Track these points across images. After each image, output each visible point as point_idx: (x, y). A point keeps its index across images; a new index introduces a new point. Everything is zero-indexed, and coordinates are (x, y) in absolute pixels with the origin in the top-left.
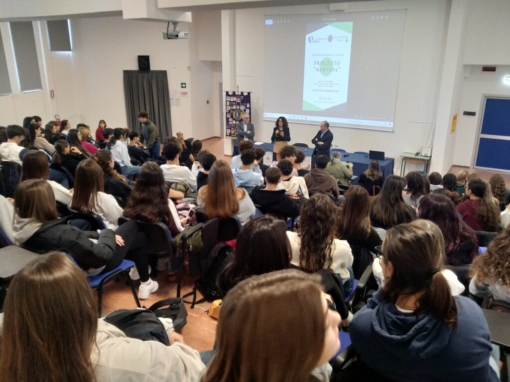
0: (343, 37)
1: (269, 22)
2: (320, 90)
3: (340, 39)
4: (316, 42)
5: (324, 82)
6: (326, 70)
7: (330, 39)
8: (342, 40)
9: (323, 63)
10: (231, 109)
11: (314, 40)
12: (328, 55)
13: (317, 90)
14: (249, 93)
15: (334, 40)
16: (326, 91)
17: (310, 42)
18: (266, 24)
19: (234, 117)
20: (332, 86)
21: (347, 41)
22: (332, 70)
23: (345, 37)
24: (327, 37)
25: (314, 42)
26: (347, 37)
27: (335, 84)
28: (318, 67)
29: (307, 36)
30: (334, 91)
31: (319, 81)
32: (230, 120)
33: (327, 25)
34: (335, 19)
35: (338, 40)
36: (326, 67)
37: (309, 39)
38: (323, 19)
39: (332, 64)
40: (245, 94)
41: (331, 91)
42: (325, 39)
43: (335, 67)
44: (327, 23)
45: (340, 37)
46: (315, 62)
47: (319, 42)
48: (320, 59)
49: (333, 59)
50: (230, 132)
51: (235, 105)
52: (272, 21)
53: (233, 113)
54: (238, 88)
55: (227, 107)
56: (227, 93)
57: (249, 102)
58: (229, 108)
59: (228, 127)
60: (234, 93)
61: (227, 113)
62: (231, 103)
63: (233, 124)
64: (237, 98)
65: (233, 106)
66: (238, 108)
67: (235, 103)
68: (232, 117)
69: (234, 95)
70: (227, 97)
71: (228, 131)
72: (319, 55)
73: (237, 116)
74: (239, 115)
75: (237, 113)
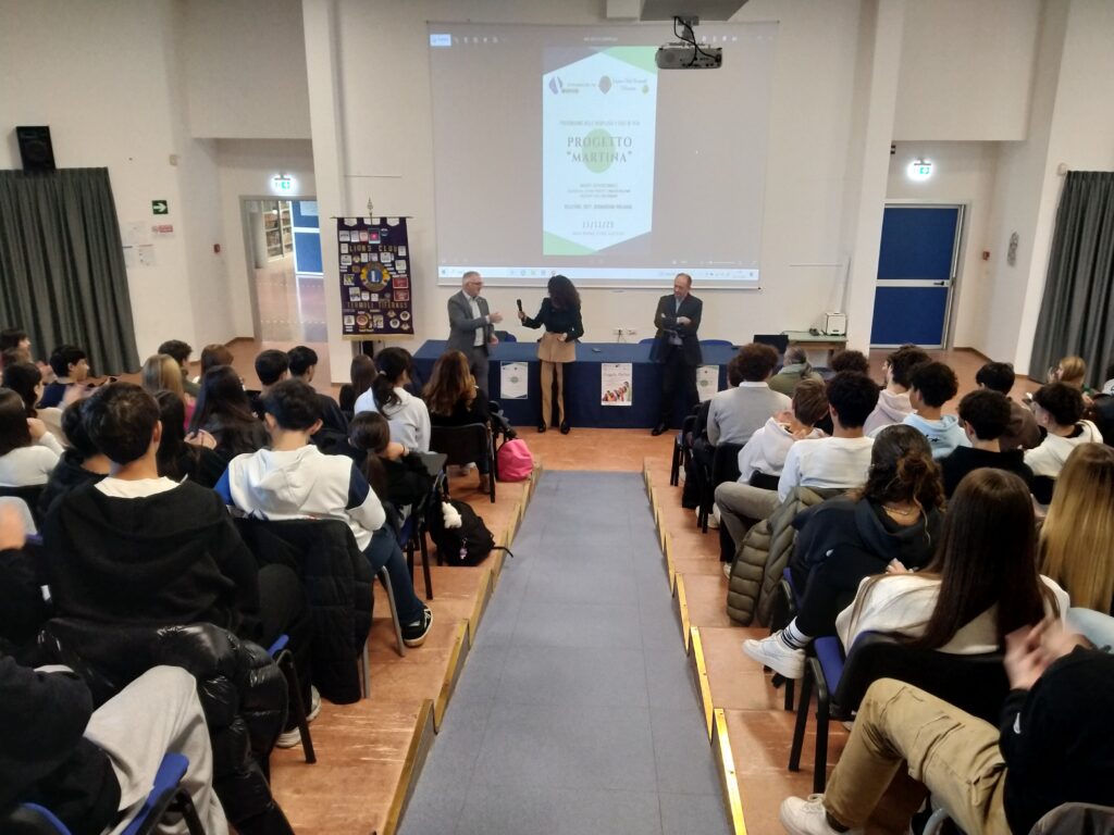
0: (635, 81)
1: (441, 40)
2: (586, 207)
3: (629, 85)
4: (568, 91)
5: (595, 186)
6: (598, 158)
7: (605, 84)
8: (634, 89)
9: (589, 141)
10: (354, 263)
11: (565, 87)
12: (602, 123)
13: (578, 207)
14: (403, 220)
15: (614, 88)
16: (602, 207)
17: (555, 91)
18: (433, 44)
19: (365, 283)
20: (615, 196)
21: (646, 90)
22: (613, 157)
23: (640, 82)
24: (597, 82)
25: (563, 91)
26: (645, 81)
27: (621, 191)
28: (578, 150)
29: (547, 78)
30: (619, 207)
31: (582, 186)
32: (354, 291)
33: (595, 52)
34: (615, 39)
35: (625, 88)
36: (597, 150)
37: (552, 84)
38: (586, 39)
39: (612, 144)
40: (393, 222)
41: (612, 207)
42: (594, 85)
43: (620, 150)
44: (596, 48)
45: (629, 81)
46: (570, 140)
47: (577, 91)
48: (583, 132)
49: (614, 131)
50: (353, 323)
51: (367, 252)
52: (448, 37)
53: (360, 273)
54: (370, 207)
55: (343, 257)
56: (341, 221)
57: (404, 242)
58: (348, 262)
59: (348, 310)
60: (360, 220)
61: (342, 274)
62: (355, 249)
63: (362, 301)
64: (371, 233)
65: (358, 254)
66: (375, 258)
67: (364, 248)
68: (358, 283)
69: (361, 225)
70: (342, 233)
71: (349, 321)
72: (580, 123)
73: (373, 280)
74: (380, 276)
75: (373, 273)
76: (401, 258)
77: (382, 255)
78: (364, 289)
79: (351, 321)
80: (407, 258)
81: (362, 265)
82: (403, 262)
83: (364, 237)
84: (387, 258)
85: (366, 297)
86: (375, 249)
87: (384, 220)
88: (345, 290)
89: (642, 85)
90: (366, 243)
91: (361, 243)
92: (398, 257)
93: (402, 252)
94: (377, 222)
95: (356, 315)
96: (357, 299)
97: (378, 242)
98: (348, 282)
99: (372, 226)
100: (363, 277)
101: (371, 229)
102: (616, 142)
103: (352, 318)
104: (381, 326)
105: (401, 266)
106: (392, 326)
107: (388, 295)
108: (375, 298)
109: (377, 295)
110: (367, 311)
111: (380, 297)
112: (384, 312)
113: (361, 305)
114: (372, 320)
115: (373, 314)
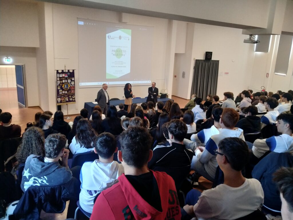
0: (127, 37)
1: (81, 23)
2: (116, 67)
4: (112, 39)
5: (118, 62)
6: (119, 55)
7: (120, 37)
8: (126, 39)
9: (117, 51)
10: (60, 83)
11: (111, 37)
12: (119, 47)
13: (114, 67)
14: (73, 71)
15: (122, 38)
16: (119, 67)
17: (109, 38)
18: (79, 24)
20: (122, 64)
21: (129, 40)
22: (122, 55)
24: (118, 37)
27: (124, 63)
28: (114, 53)
29: (107, 35)
30: (123, 67)
31: (115, 62)
32: (61, 91)
33: (118, 30)
34: (122, 27)
35: (124, 39)
36: (118, 53)
37: (108, 37)
38: (116, 26)
40: (71, 71)
41: (122, 67)
43: (123, 53)
45: (125, 37)
46: (112, 50)
47: (114, 39)
48: (115, 49)
49: (122, 49)
50: (60, 100)
51: (64, 79)
52: (83, 22)
53: (62, 85)
54: (65, 67)
55: (58, 81)
56: (57, 71)
57: (74, 77)
59: (59, 96)
60: (63, 71)
61: (57, 86)
62: (61, 79)
64: (65, 74)
66: (66, 81)
68: (62, 88)
70: (58, 74)
72: (114, 46)
73: (66, 87)
74: (67, 86)
77: (68, 80)
78: (63, 90)
80: (74, 81)
81: (63, 83)
85: (64, 92)
86: (66, 79)
87: (69, 70)
88: (58, 91)
91: (63, 77)
92: (72, 81)
93: (73, 79)
95: (61, 97)
96: (61, 93)
97: (67, 77)
98: (59, 88)
99: (66, 72)
100: (63, 87)
102: (122, 51)
104: (67, 100)
105: (73, 83)
106: (71, 100)
107: (69, 91)
108: (66, 92)
110: (64, 96)
111: (67, 92)
112: (68, 96)
113: (62, 95)
114: (65, 99)
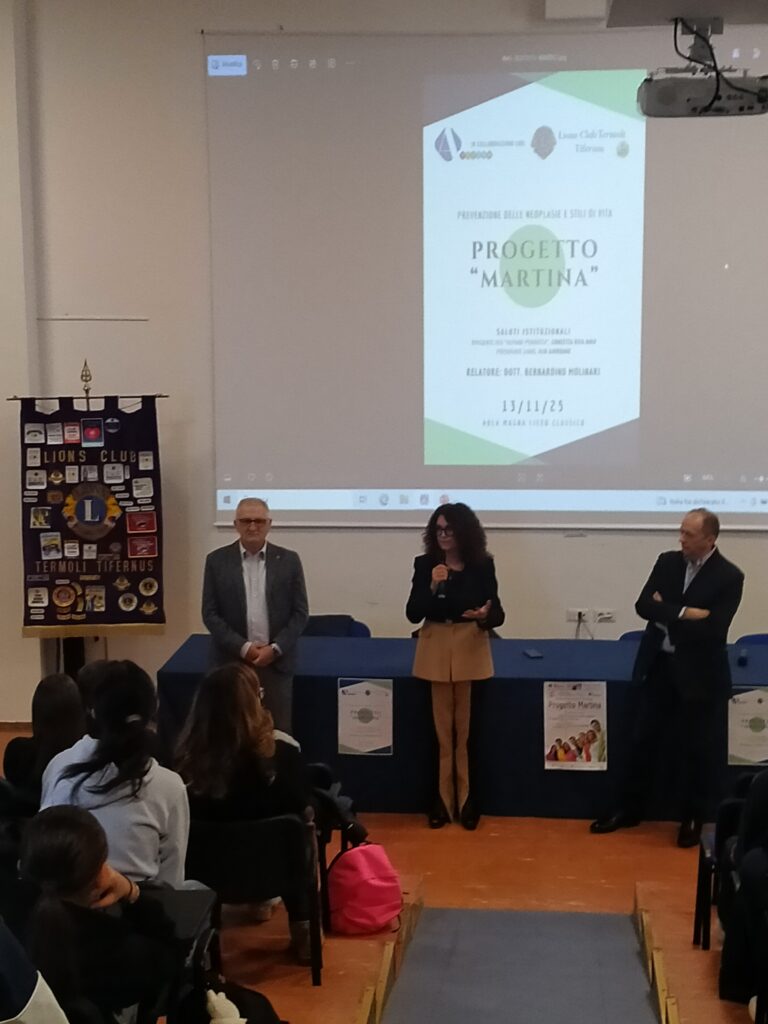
0: (603, 135)
1: (229, 66)
2: (508, 372)
3: (590, 143)
4: (473, 155)
5: (526, 331)
6: (532, 278)
7: (544, 142)
8: (601, 149)
9: (515, 248)
10: (51, 486)
11: (465, 148)
12: (538, 214)
13: (492, 372)
14: (149, 402)
15: (562, 147)
16: (538, 372)
17: (447, 157)
18: (212, 72)
19: (71, 524)
20: (567, 351)
21: (623, 151)
22: (560, 278)
23: (613, 135)
24: (529, 138)
25: (463, 156)
26: (622, 135)
27: (578, 342)
28: (492, 266)
29: (430, 133)
30: (574, 372)
31: (501, 332)
32: (49, 539)
33: (524, 83)
34: (563, 58)
35: (584, 149)
36: (530, 265)
37: (441, 144)
38: (505, 58)
39: (558, 253)
40: (130, 406)
41: (560, 372)
42: (521, 143)
43: (574, 264)
44: (524, 76)
45: (592, 135)
46: (476, 247)
47: (489, 155)
48: (501, 232)
49: (561, 230)
50: (46, 603)
51: (76, 463)
52: (242, 59)
53: (63, 505)
54: (86, 377)
55: (30, 474)
56: (28, 405)
57: (150, 443)
58: (39, 482)
59: (35, 578)
60: (66, 403)
61: (26, 508)
62: (52, 457)
63: (64, 558)
64: (85, 427)
65: (60, 468)
66: (93, 476)
67: (71, 456)
68: (57, 522)
69: (66, 411)
70: (28, 427)
71: (38, 599)
72: (496, 215)
73: (88, 518)
74: (100, 510)
75: (88, 504)
76: (145, 474)
77: (107, 469)
78: (68, 535)
79: (42, 599)
80: (155, 475)
81: (66, 488)
82: (148, 482)
83: (73, 434)
84: (115, 474)
85: (71, 551)
86: (93, 457)
87: (112, 401)
88: (31, 538)
89: (615, 143)
90: (76, 447)
91: (67, 446)
92: (137, 473)
93: (145, 464)
94: (98, 406)
95: (51, 587)
96: (54, 555)
97: (100, 444)
98: (38, 522)
99: (89, 413)
100: (67, 512)
101: (86, 420)
102: (566, 248)
103: (44, 593)
104: (100, 607)
105: (143, 490)
106: (124, 608)
107: (116, 547)
108: (90, 552)
109: (94, 547)
110: (74, 577)
111: (99, 551)
112: (107, 580)
113: (62, 568)
114: (83, 595)
115: (84, 584)
